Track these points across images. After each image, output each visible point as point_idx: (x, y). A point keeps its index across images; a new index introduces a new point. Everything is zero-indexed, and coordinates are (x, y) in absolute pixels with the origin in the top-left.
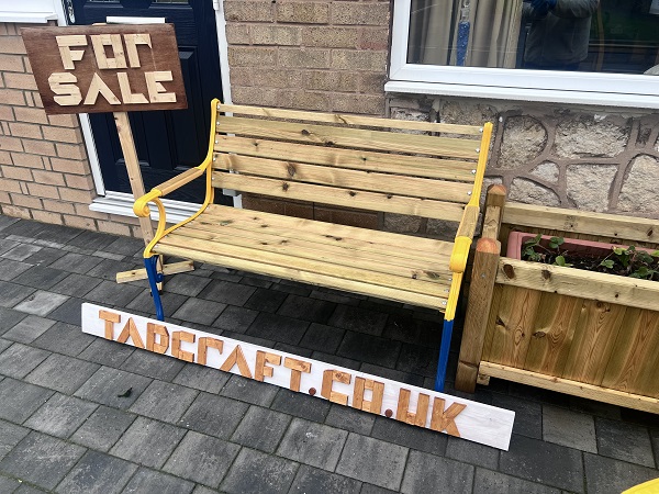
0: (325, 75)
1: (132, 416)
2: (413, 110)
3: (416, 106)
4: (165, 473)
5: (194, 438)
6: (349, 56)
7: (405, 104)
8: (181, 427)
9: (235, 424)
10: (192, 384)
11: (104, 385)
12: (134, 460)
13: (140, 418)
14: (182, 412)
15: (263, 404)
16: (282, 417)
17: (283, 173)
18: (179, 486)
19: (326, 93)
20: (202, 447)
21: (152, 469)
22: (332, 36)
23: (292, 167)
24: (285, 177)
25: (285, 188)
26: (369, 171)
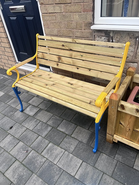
0: (72, 23)
1: (8, 134)
2: (103, 36)
3: (104, 35)
4: (10, 154)
5: (21, 144)
6: (79, 15)
7: (99, 34)
8: (19, 140)
9: (33, 141)
10: (26, 126)
11: (4, 122)
12: (4, 148)
13: (9, 135)
14: (20, 134)
15: (43, 136)
16: (47, 141)
17: (57, 60)
18: (12, 159)
19: (72, 30)
20: (22, 148)
21: (7, 152)
22: (73, 8)
23: (59, 57)
24: (57, 61)
25: (58, 65)
26: (83, 60)
